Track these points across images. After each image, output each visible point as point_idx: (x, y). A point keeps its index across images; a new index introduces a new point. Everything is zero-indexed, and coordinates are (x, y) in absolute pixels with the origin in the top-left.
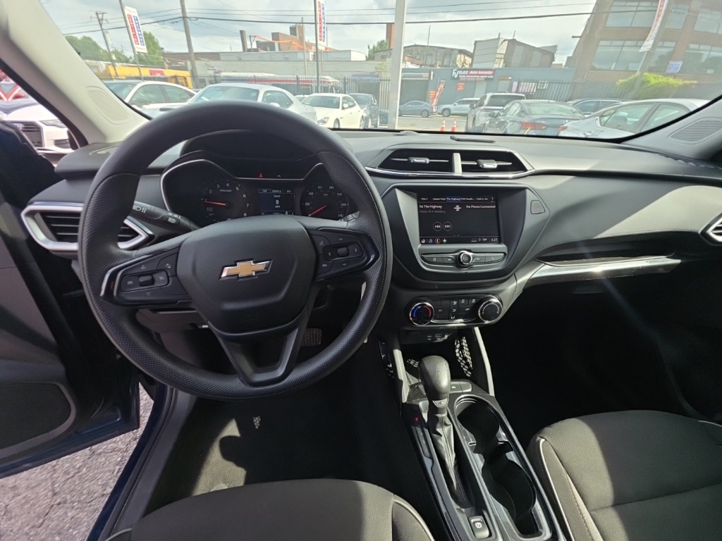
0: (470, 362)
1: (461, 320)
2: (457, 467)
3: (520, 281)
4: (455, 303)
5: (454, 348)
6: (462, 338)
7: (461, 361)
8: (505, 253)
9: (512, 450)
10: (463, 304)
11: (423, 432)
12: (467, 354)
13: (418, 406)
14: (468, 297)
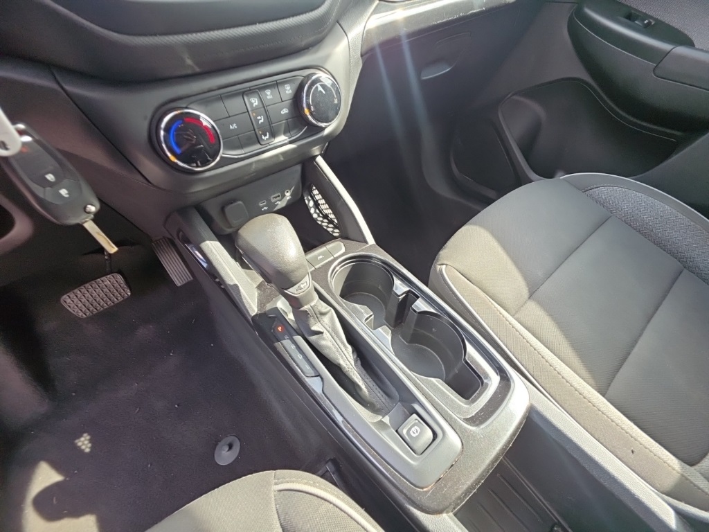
0: (332, 216)
2: (359, 362)
3: (351, 36)
4: (255, 101)
5: (307, 208)
6: (312, 191)
7: (322, 222)
9: (418, 297)
10: (272, 102)
11: (295, 343)
12: (325, 207)
13: (276, 308)
14: (276, 83)
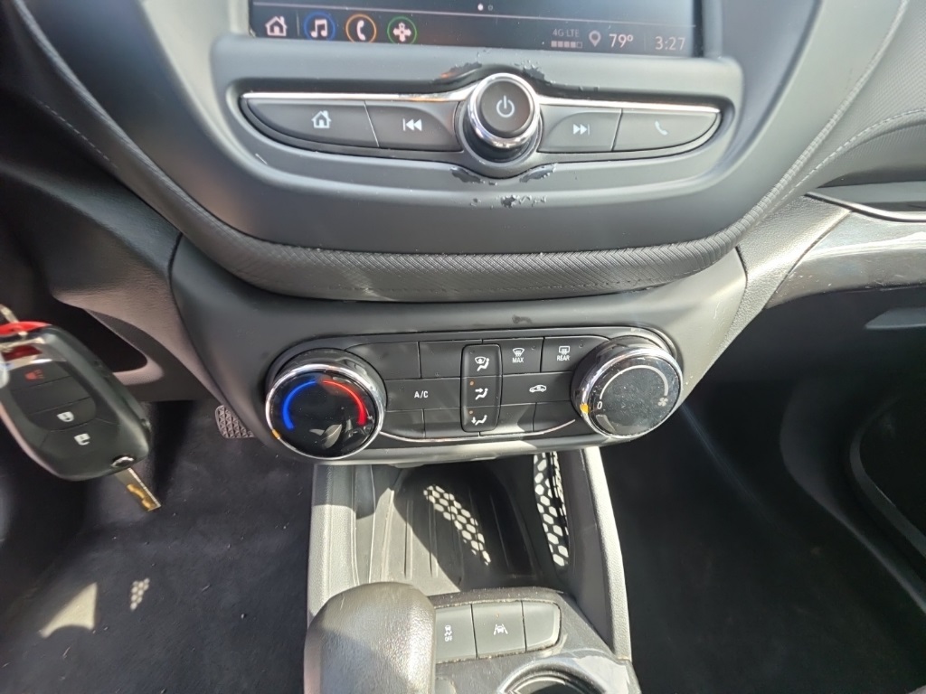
1: (515, 429)
3: (758, 271)
4: (483, 363)
8: (723, 104)
10: (518, 369)
14: (543, 339)
